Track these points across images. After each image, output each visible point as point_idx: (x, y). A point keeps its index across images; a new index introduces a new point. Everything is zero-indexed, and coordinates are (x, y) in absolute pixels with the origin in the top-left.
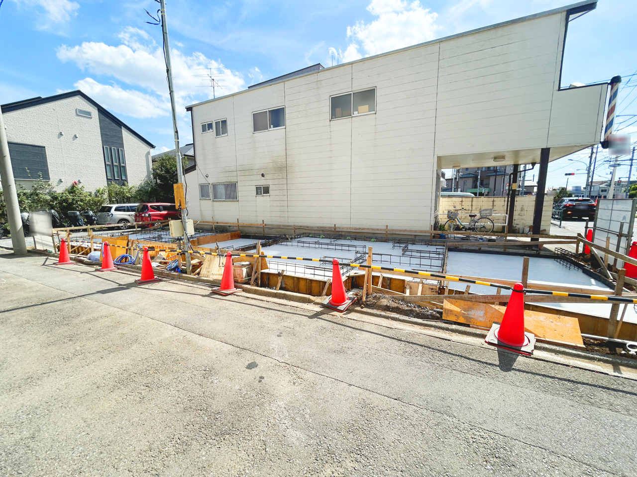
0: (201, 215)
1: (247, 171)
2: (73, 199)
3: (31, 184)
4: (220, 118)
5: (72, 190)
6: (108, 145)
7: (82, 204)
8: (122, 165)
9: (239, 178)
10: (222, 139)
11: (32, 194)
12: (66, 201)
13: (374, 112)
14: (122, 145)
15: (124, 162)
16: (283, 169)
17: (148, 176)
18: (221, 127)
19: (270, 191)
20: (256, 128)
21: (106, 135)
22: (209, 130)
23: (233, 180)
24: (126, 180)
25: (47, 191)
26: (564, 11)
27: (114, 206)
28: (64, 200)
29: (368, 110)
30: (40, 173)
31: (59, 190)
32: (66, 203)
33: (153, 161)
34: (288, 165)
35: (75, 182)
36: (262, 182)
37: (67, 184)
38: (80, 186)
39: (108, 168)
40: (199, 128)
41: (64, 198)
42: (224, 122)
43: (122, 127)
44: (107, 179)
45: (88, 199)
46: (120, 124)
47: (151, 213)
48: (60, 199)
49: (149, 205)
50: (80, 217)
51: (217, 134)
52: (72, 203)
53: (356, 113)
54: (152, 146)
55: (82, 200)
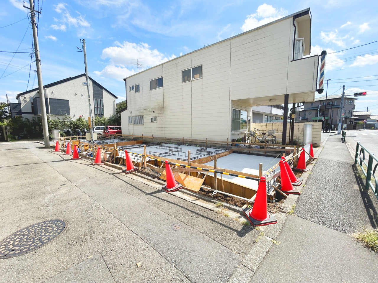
0: (129, 132)
1: (147, 109)
2: (79, 124)
3: (62, 117)
4: (137, 84)
5: (79, 120)
6: (96, 98)
7: (82, 126)
8: (102, 107)
9: (145, 113)
10: (138, 94)
11: (62, 122)
12: (76, 125)
13: (201, 78)
14: (102, 98)
15: (103, 106)
16: (162, 108)
17: (114, 113)
18: (137, 88)
19: (157, 120)
20: (151, 88)
21: (95, 93)
22: (132, 90)
23: (142, 114)
24: (103, 115)
25: (69, 120)
26: (292, 17)
27: (95, 127)
28: (75, 124)
29: (199, 77)
30: (66, 112)
31: (74, 119)
32: (76, 126)
33: (116, 105)
34: (164, 106)
35: (81, 116)
36: (153, 115)
37: (77, 117)
38: (83, 118)
39: (95, 109)
40: (128, 89)
41: (75, 123)
42: (138, 86)
43: (103, 89)
44: (95, 114)
45: (85, 124)
46: (102, 88)
47: (109, 131)
48: (73, 124)
49: (109, 127)
50: (80, 132)
51: (136, 92)
52: (78, 126)
53: (193, 78)
54: (116, 98)
55: (82, 125)
